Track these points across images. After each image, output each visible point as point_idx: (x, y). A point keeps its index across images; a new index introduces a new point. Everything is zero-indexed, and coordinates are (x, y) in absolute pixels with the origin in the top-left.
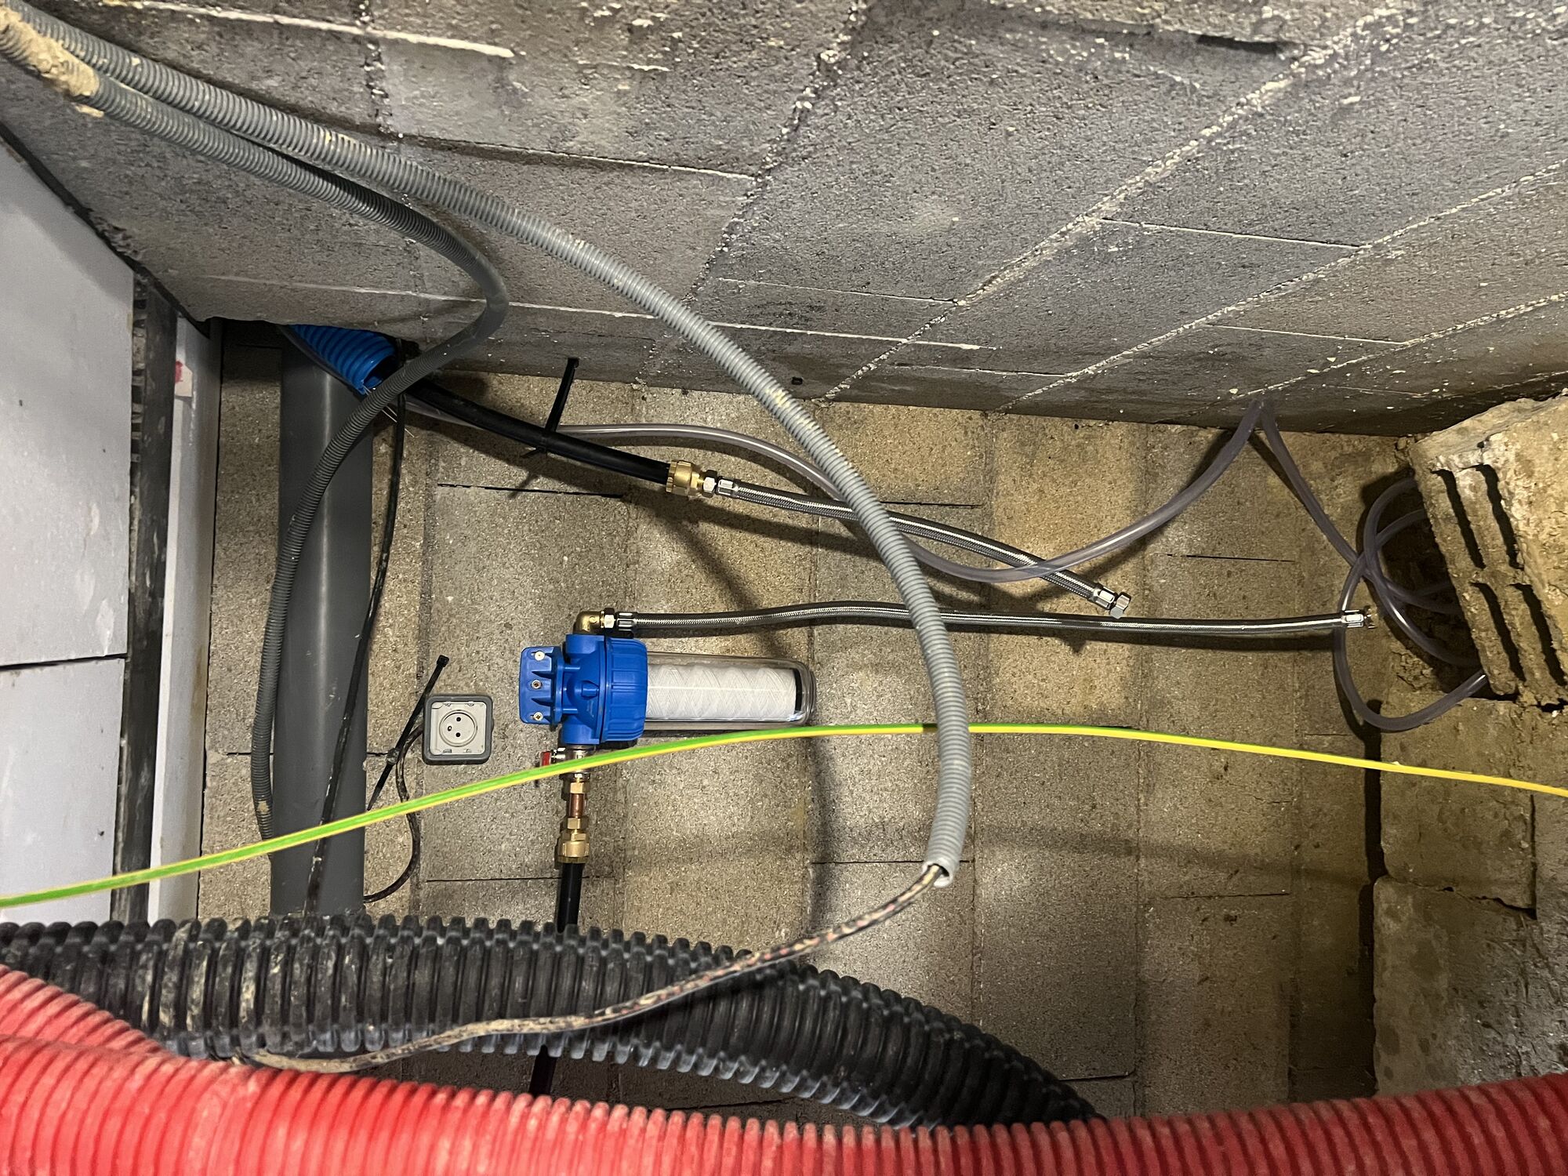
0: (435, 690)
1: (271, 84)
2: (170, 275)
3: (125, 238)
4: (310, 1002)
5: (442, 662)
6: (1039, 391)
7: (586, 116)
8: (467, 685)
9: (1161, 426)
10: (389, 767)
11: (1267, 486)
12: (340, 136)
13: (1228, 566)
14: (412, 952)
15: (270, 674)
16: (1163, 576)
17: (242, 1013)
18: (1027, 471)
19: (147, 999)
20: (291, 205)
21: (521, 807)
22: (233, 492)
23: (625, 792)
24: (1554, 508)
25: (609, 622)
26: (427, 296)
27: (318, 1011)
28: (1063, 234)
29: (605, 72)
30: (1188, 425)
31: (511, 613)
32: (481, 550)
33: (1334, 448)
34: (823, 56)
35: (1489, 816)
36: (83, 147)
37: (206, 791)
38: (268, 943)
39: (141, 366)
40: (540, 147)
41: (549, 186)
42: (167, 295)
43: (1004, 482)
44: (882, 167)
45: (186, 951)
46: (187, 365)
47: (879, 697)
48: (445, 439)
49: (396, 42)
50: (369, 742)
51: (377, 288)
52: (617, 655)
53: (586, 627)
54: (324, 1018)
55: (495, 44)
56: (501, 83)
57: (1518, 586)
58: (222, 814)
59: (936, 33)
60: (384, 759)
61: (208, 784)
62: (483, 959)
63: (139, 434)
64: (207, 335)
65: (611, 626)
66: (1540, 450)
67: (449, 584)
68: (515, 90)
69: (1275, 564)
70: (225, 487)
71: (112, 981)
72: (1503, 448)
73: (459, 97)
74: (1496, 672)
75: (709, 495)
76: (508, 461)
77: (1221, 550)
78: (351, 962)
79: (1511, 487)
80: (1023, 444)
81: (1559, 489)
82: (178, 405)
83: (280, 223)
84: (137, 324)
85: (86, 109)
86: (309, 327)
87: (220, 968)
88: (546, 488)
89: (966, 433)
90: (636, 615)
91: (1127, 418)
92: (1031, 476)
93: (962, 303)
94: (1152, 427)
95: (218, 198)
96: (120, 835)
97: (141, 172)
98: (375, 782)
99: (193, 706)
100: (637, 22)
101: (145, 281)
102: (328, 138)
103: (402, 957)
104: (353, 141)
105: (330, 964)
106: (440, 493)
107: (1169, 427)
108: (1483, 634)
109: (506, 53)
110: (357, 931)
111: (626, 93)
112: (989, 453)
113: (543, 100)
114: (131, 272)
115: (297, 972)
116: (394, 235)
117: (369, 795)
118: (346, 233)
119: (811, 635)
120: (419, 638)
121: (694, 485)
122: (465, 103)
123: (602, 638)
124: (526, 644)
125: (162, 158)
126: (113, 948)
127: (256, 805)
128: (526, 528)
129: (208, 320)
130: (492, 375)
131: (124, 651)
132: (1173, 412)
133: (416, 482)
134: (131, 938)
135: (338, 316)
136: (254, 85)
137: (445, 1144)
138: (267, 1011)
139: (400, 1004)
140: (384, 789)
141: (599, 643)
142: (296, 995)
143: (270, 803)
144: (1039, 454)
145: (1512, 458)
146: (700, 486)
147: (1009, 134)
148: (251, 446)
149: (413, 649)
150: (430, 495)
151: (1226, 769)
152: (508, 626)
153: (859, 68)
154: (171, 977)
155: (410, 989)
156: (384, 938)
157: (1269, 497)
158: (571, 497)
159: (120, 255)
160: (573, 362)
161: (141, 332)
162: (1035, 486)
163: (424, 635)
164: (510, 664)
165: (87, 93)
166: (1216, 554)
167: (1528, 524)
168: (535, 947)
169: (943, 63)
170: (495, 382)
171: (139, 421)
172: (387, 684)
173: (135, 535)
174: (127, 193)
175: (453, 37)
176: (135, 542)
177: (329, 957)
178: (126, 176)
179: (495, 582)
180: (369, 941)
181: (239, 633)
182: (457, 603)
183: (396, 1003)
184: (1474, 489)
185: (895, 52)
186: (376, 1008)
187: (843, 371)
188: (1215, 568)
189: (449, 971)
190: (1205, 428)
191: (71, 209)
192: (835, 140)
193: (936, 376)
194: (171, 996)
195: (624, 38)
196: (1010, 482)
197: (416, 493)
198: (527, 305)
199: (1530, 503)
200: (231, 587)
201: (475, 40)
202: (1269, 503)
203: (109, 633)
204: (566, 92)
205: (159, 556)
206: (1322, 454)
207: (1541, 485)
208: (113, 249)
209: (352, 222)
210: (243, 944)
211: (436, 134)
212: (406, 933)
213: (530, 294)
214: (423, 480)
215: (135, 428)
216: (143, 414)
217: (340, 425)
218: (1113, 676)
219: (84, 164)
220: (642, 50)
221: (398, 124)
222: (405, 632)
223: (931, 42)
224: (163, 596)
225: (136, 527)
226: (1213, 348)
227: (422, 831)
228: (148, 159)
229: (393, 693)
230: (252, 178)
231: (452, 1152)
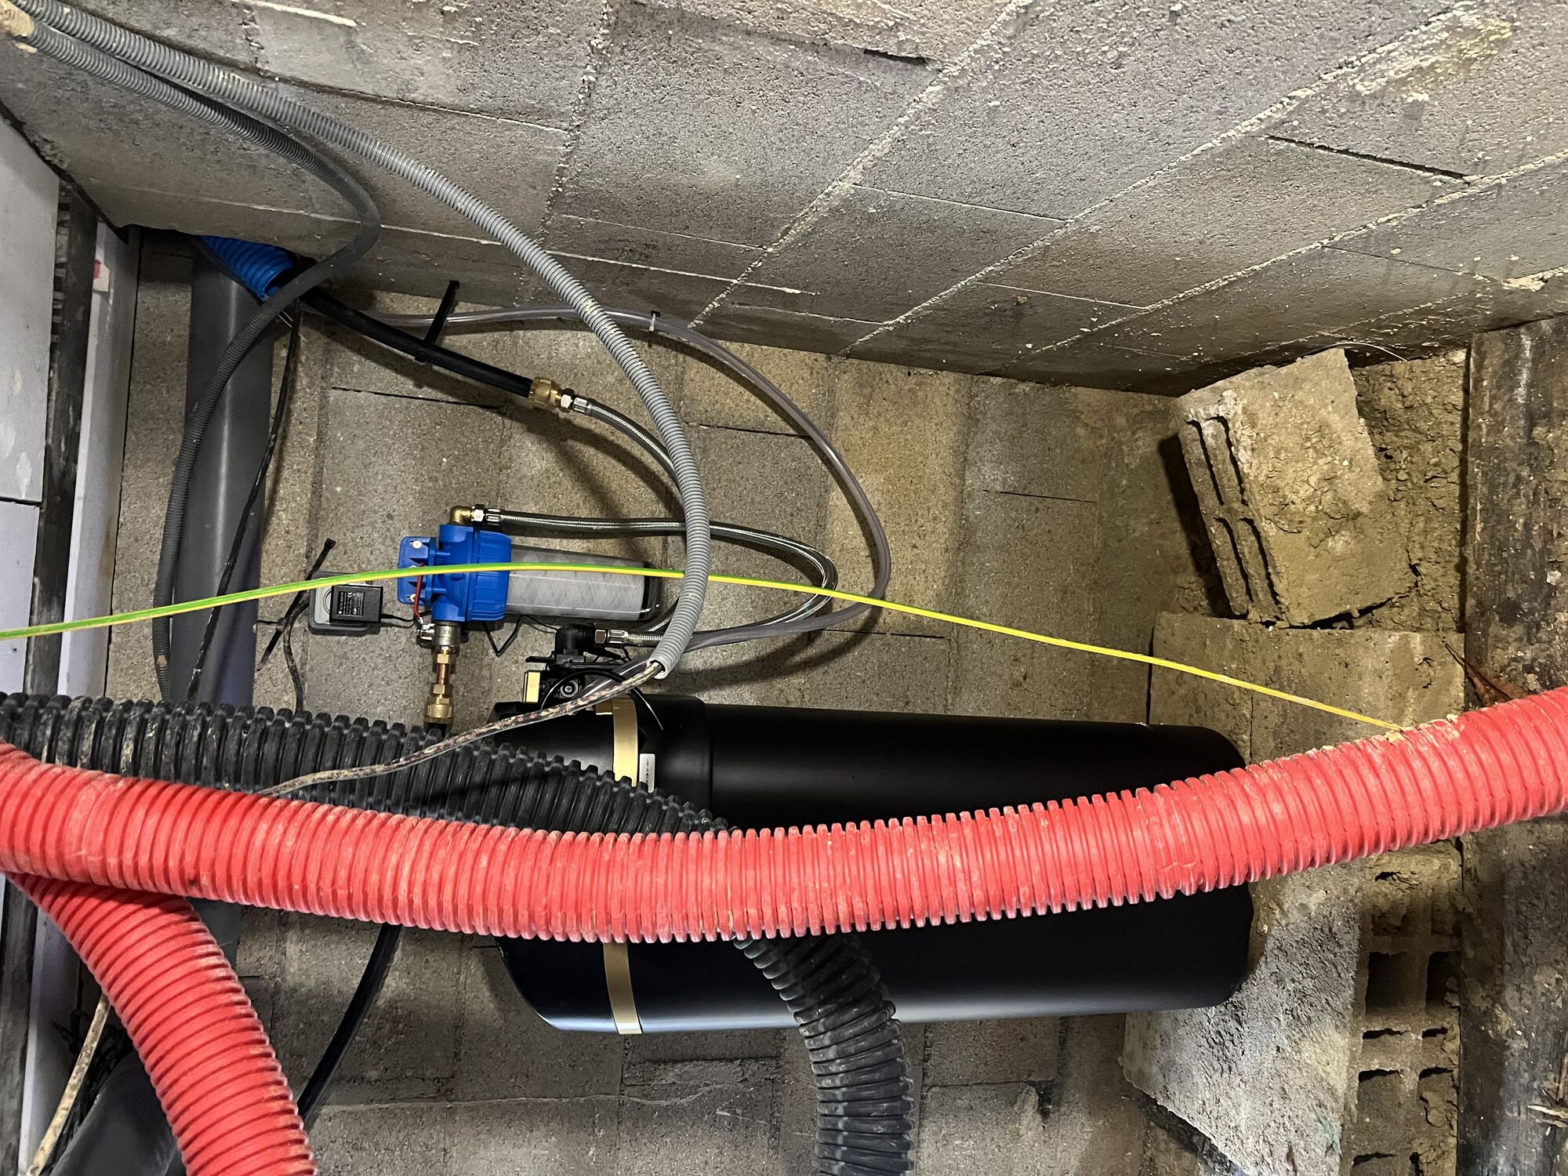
0: (322, 568)
1: (170, 33)
2: (91, 182)
3: (52, 148)
4: (178, 761)
5: (329, 545)
6: (867, 337)
7: (422, 74)
8: (351, 566)
9: (985, 377)
10: (278, 634)
11: (1075, 435)
12: (232, 75)
13: (1036, 502)
14: (263, 730)
15: (171, 543)
16: (979, 508)
17: (122, 765)
18: (864, 408)
19: (46, 747)
20: (192, 129)
21: (394, 677)
22: (145, 383)
23: (490, 669)
24: (1272, 455)
25: (478, 516)
26: (318, 216)
27: (184, 767)
28: (828, 195)
29: (430, 42)
30: (1009, 377)
31: (393, 506)
32: (368, 449)
33: (1135, 406)
34: (592, 43)
35: (1223, 716)
36: (21, 73)
37: (111, 646)
38: (147, 716)
39: (63, 260)
40: (389, 93)
41: (403, 128)
42: (89, 201)
43: (843, 418)
44: (665, 130)
45: (79, 717)
46: (106, 265)
47: (723, 599)
48: (340, 347)
49: (264, 9)
50: (260, 611)
51: (273, 206)
52: (482, 544)
53: (457, 519)
54: (189, 774)
55: (341, 16)
56: (351, 45)
57: (1245, 520)
58: (125, 666)
59: (670, 32)
60: (274, 627)
61: (113, 640)
62: (321, 739)
63: (60, 318)
64: (126, 241)
65: (480, 520)
66: (1262, 406)
67: (338, 476)
68: (363, 51)
69: (1078, 503)
70: (137, 378)
71: (19, 732)
72: (1233, 402)
73: (321, 52)
74: (1234, 595)
75: (564, 410)
76: (396, 371)
77: (1034, 489)
78: (213, 733)
79: (1238, 435)
80: (861, 386)
81: (1277, 439)
82: (96, 299)
83: (184, 144)
84: (60, 224)
85: (23, 46)
86: (217, 238)
87: (106, 729)
88: (429, 397)
89: (812, 373)
90: (503, 512)
91: (951, 367)
92: (867, 414)
93: (770, 250)
94: (976, 378)
95: (132, 119)
96: (31, 658)
97: (68, 94)
98: (265, 646)
99: (101, 566)
100: (446, 8)
101: (70, 187)
102: (221, 76)
103: (255, 732)
104: (242, 80)
105: (196, 733)
106: (333, 395)
107: (992, 379)
108: (1225, 563)
109: (351, 23)
110: (220, 712)
111: (450, 59)
112: (832, 392)
113: (386, 60)
114: (57, 179)
115: (168, 737)
116: (282, 160)
117: (259, 657)
118: (242, 156)
119: (665, 542)
120: (309, 522)
121: (552, 400)
122: (325, 58)
123: (471, 529)
124: (405, 533)
125: (84, 84)
126: (20, 710)
127: (156, 659)
128: (410, 431)
129: (127, 227)
130: (385, 294)
131: (40, 500)
132: (991, 365)
133: (313, 385)
134: (36, 704)
135: (241, 232)
136: (157, 32)
137: (263, 827)
138: (143, 765)
139: (251, 767)
140: (273, 652)
141: (468, 534)
142: (167, 754)
143: (168, 658)
144: (875, 396)
145: (1240, 412)
146: (558, 402)
147: (754, 112)
148: (164, 343)
149: (303, 531)
150: (324, 397)
151: (1025, 678)
152: (390, 517)
153: (622, 53)
154: (66, 733)
155: (259, 759)
156: (241, 718)
157: (1077, 445)
158: (452, 406)
159: (48, 163)
160: (454, 285)
161: (64, 231)
162: (871, 424)
163: (314, 519)
164: (391, 551)
165: (24, 35)
166: (1026, 492)
167: (1251, 467)
168: (365, 734)
169: (684, 55)
170: (387, 300)
171: (60, 307)
172: (279, 561)
173: (53, 404)
174: (55, 111)
175: (307, 8)
176: (52, 410)
177: (195, 728)
178: (55, 97)
179: (380, 477)
180: (229, 720)
181: (147, 508)
182: (345, 493)
183: (248, 766)
184: (1214, 436)
185: (646, 44)
186: (231, 769)
187: (694, 307)
188: (1025, 504)
189: (292, 746)
190: (1024, 381)
191: (8, 122)
192: (623, 106)
193: (774, 317)
194: (66, 747)
195: (440, 19)
196: (848, 419)
197: (311, 394)
198: (405, 229)
199: (1253, 450)
200: (141, 467)
201: (326, 12)
202: (1076, 451)
203: (26, 481)
204: (403, 55)
205: (74, 427)
206: (1125, 410)
207: (1262, 435)
208: (43, 158)
209: (245, 146)
210: (126, 715)
211: (306, 79)
212: (260, 716)
213: (408, 220)
214: (318, 381)
215: (55, 312)
216: (64, 302)
217: (242, 326)
218: (930, 593)
219: (20, 86)
220: (454, 28)
221: (272, 68)
222: (297, 516)
223: (670, 38)
224: (76, 462)
225: (54, 397)
226: (994, 303)
227: (306, 692)
228: (73, 85)
229: (284, 569)
230: (159, 105)
231: (268, 832)
